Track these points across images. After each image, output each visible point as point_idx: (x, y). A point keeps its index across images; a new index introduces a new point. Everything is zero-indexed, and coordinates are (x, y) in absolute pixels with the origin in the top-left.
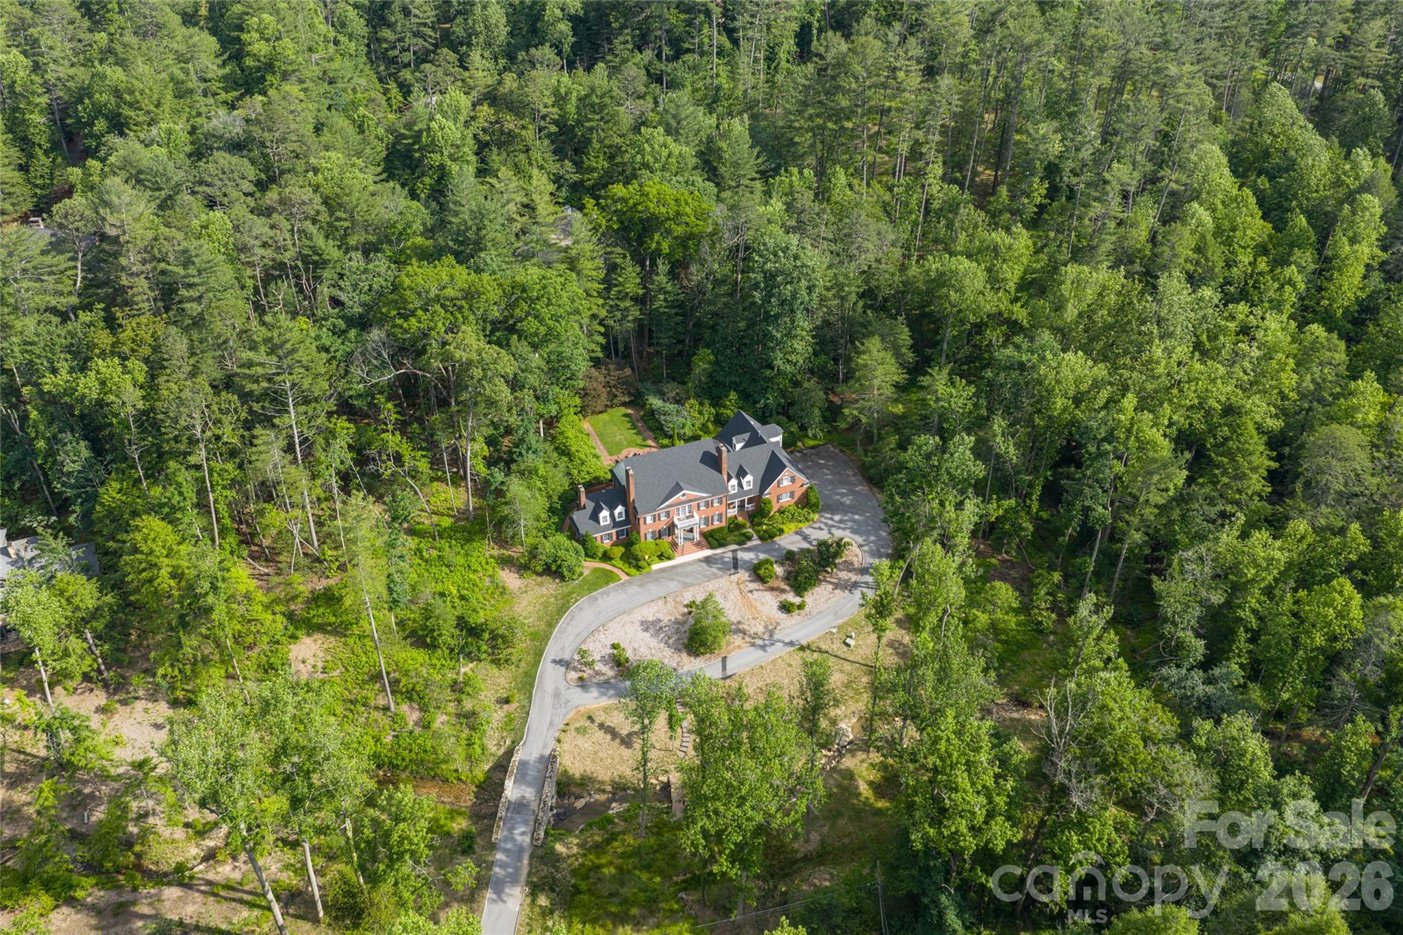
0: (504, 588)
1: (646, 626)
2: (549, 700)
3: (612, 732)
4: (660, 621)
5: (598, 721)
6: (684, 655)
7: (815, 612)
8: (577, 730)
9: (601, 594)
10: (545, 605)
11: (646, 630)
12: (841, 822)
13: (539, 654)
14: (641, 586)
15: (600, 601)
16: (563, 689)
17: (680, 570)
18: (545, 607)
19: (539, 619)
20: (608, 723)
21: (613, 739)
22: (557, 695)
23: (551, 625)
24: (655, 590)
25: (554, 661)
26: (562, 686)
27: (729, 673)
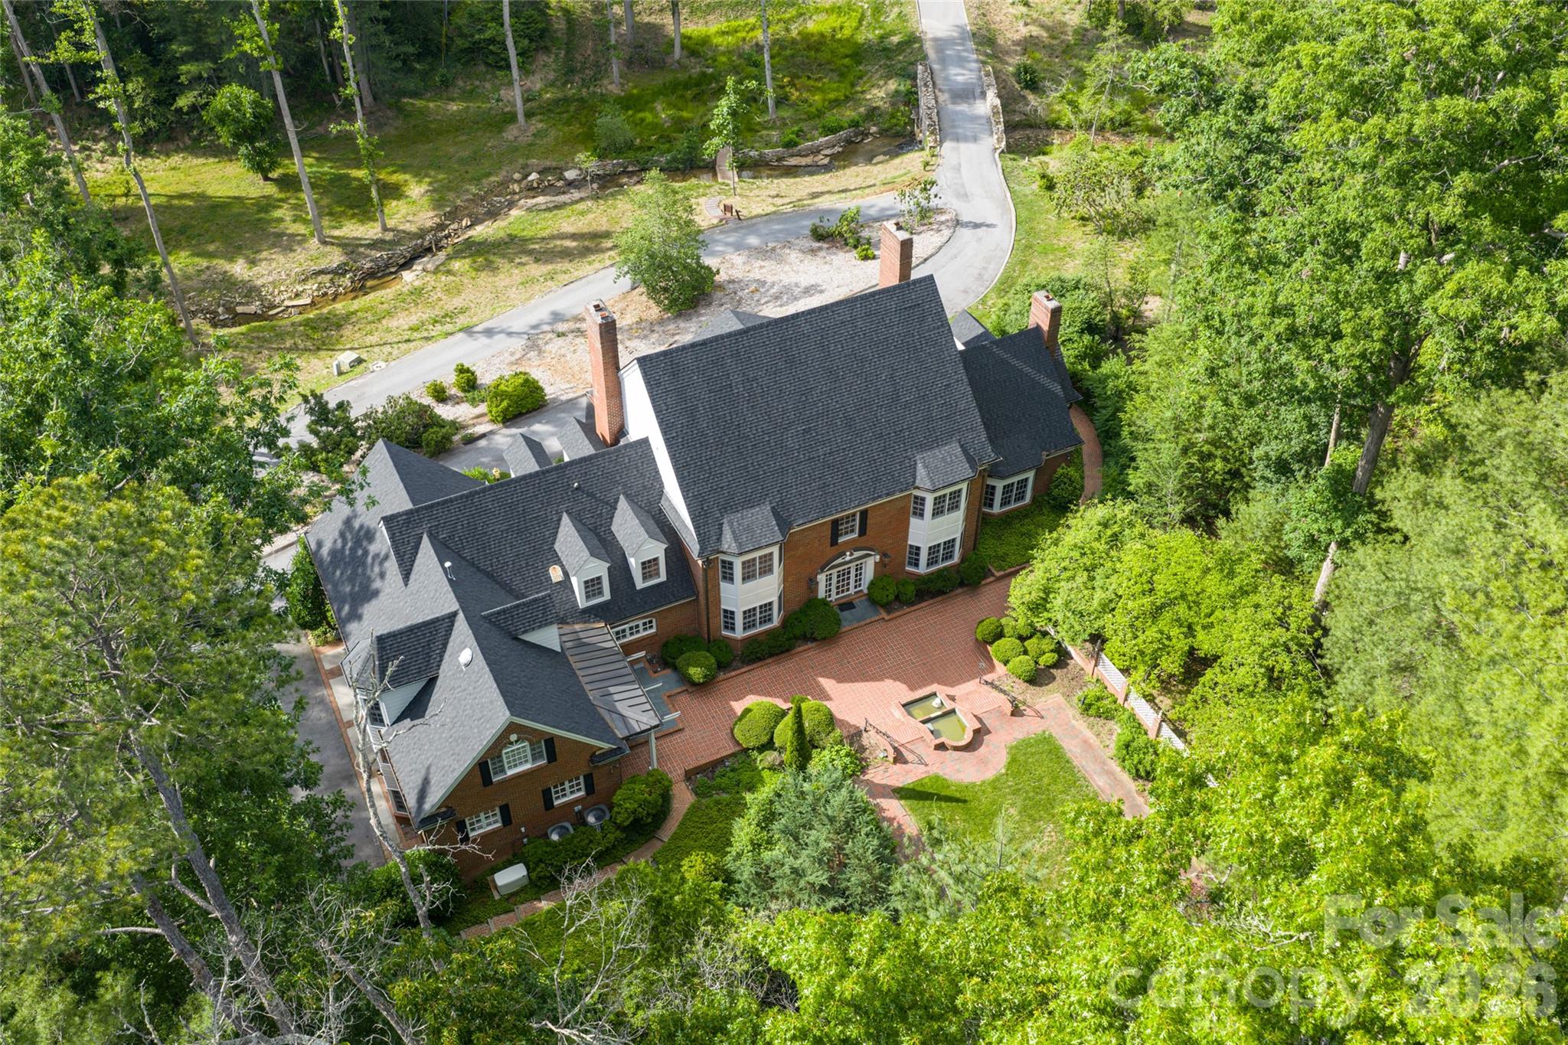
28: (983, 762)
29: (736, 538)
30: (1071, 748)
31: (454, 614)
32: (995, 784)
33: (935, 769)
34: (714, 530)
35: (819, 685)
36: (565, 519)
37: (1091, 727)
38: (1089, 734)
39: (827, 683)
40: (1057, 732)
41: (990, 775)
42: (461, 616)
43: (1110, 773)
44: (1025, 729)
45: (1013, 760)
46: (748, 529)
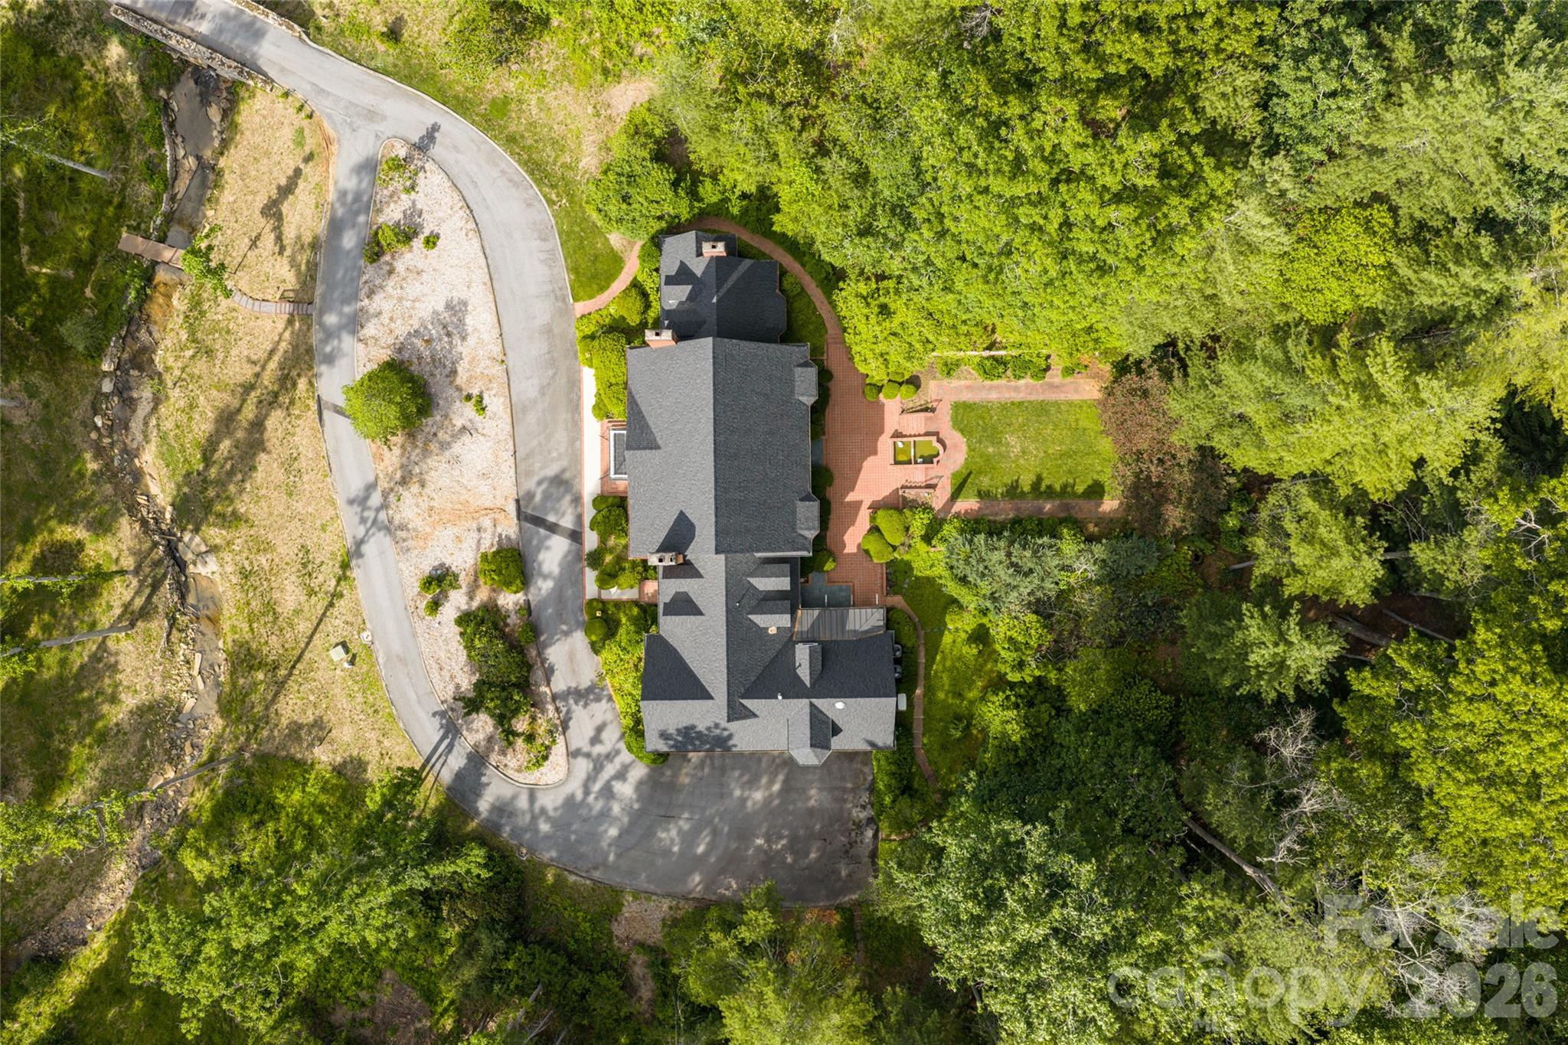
0: (618, 76)
1: (457, 309)
2: (367, 100)
3: (287, 191)
4: (464, 339)
5: (307, 169)
6: (384, 355)
7: (420, 627)
8: (301, 131)
9: (551, 251)
10: (558, 144)
11: (449, 306)
12: (31, 468)
13: (461, 105)
14: (548, 331)
15: (536, 244)
16: (380, 127)
17: (563, 415)
18: (555, 142)
19: (532, 124)
20: (301, 184)
21: (279, 188)
22: (371, 115)
23: (511, 141)
24: (528, 353)
25: (435, 128)
26: (386, 129)
27: (326, 414)
28: (955, 446)
29: (809, 529)
30: (967, 397)
31: (812, 704)
32: (971, 449)
33: (948, 473)
34: (801, 540)
35: (850, 503)
36: (751, 617)
37: (959, 378)
38: (963, 382)
39: (851, 497)
40: (954, 398)
41: (965, 448)
42: (814, 701)
43: (991, 388)
44: (945, 414)
45: (962, 431)
46: (807, 519)
